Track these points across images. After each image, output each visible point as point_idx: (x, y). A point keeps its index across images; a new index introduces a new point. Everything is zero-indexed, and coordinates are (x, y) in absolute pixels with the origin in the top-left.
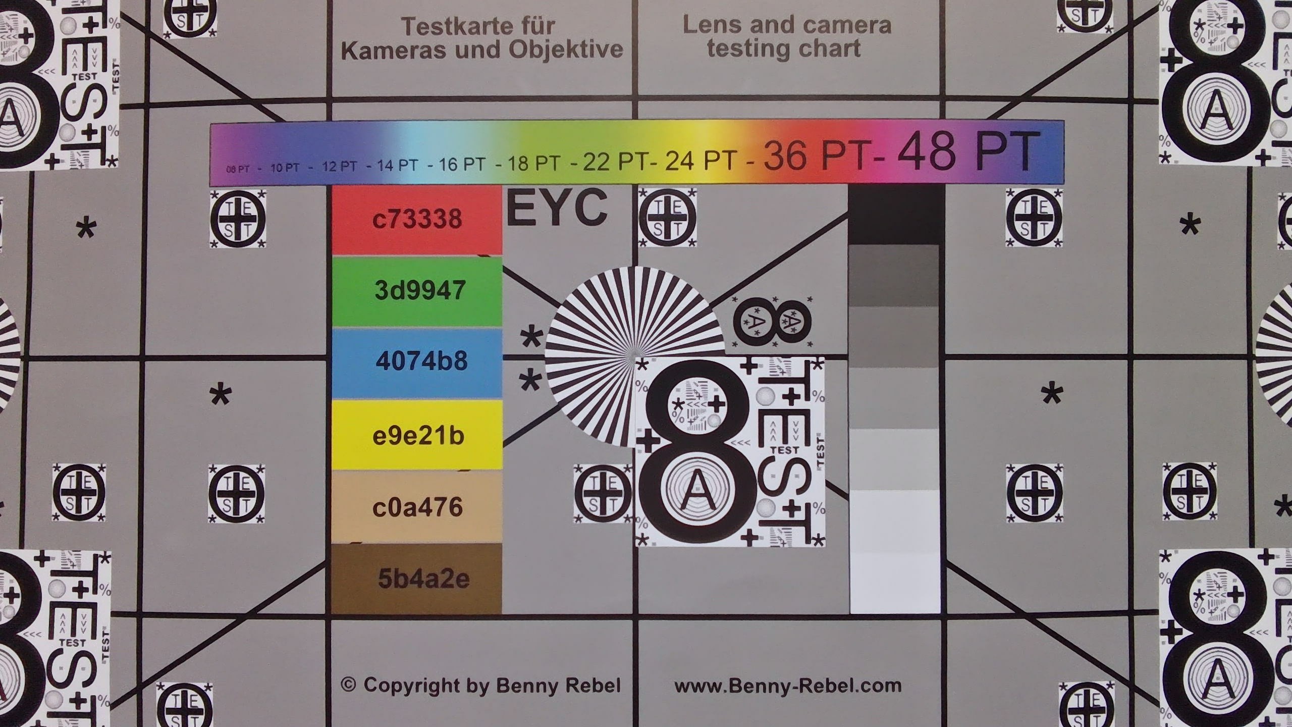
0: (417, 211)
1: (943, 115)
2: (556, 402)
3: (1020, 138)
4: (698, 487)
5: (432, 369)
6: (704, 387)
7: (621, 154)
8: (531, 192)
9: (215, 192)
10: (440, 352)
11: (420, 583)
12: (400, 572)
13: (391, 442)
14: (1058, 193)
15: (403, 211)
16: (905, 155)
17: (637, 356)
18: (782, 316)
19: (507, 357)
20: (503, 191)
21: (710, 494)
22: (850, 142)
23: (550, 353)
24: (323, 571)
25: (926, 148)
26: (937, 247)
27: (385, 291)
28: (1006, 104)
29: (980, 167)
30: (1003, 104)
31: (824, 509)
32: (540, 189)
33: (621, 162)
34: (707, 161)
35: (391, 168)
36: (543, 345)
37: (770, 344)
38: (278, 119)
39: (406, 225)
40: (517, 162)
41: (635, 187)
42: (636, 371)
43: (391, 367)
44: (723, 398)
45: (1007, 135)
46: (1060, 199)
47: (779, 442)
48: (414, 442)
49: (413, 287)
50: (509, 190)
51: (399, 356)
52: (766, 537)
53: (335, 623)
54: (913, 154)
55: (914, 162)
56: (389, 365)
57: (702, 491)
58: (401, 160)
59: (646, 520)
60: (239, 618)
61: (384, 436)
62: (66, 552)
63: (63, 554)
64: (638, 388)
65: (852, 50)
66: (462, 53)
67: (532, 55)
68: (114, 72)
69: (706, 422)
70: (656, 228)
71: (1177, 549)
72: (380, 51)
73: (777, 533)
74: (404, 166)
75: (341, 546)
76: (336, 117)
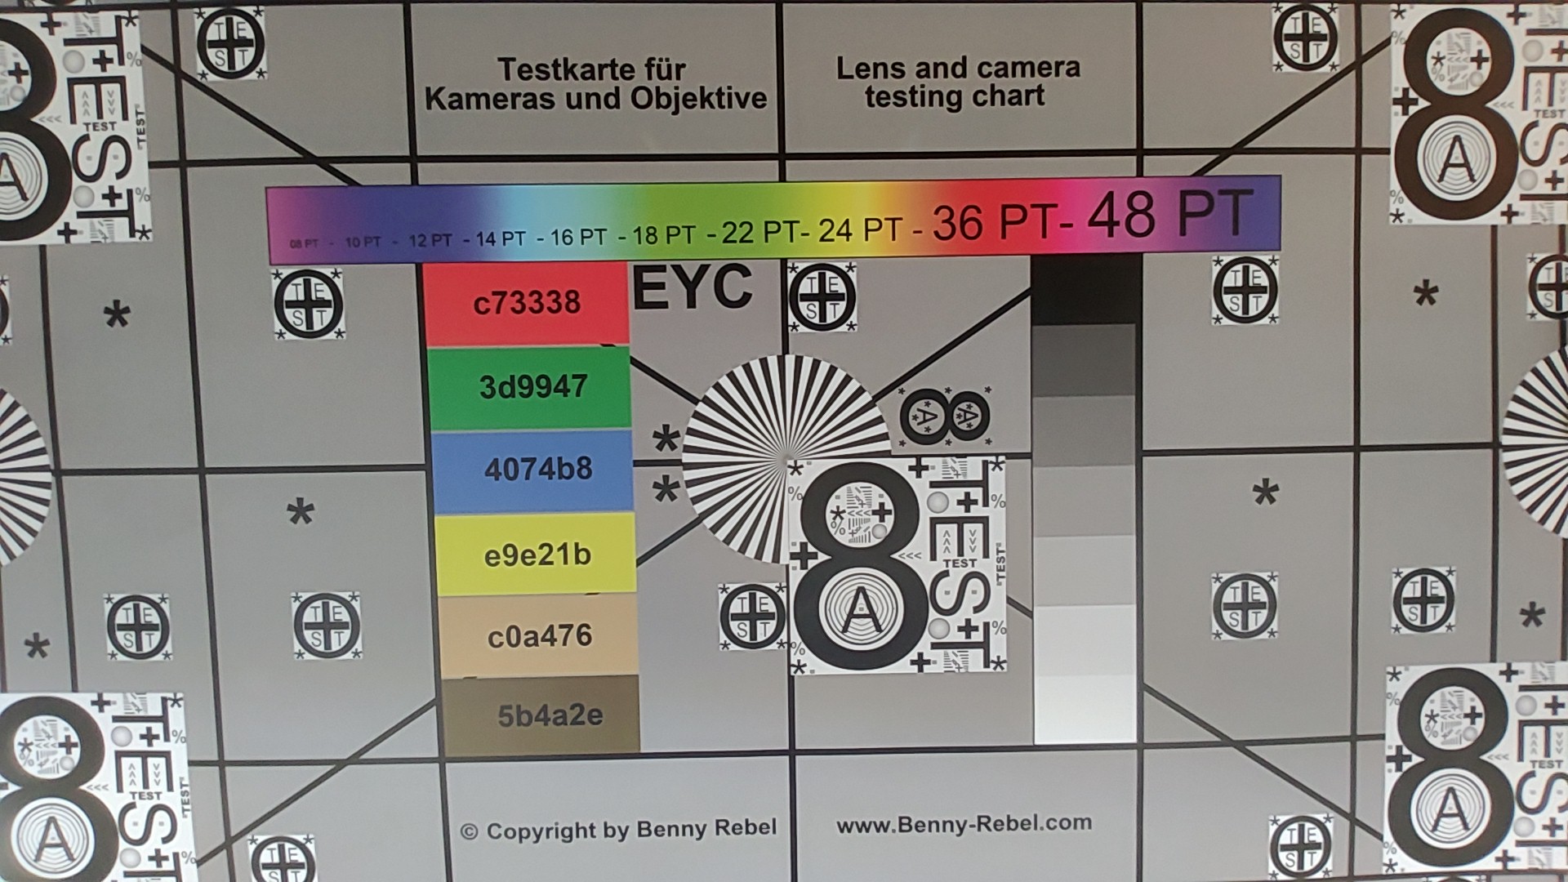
0: (527, 295)
1: (1140, 173)
2: (695, 512)
3: (1230, 197)
4: (861, 607)
5: (550, 478)
6: (868, 493)
7: (767, 223)
9: (277, 271)
10: (560, 459)
11: (546, 721)
12: (523, 709)
13: (506, 562)
14: (1273, 261)
15: (509, 294)
16: (1097, 219)
17: (791, 459)
18: (957, 409)
19: (637, 463)
20: (628, 269)
21: (875, 614)
22: (1033, 206)
23: (688, 458)
24: (433, 710)
25: (1121, 212)
26: (1133, 326)
27: (492, 389)
29: (1183, 233)
30: (1211, 158)
31: (1005, 628)
32: (673, 266)
33: (767, 233)
34: (867, 230)
35: (493, 242)
36: (680, 448)
37: (943, 441)
38: (351, 183)
39: (513, 310)
40: (644, 234)
41: (784, 261)
42: (789, 477)
43: (503, 477)
44: (889, 506)
45: (1215, 195)
46: (1275, 268)
47: (954, 555)
48: (533, 563)
49: (525, 383)
50: (635, 267)
51: (511, 464)
52: (939, 661)
53: (450, 767)
54: (1106, 219)
55: (1106, 228)
56: (500, 474)
57: (866, 611)
58: (504, 233)
59: (803, 646)
60: (339, 764)
61: (498, 557)
62: (129, 695)
63: (125, 697)
64: (792, 495)
65: (1034, 97)
66: (574, 102)
67: (659, 106)
68: (137, 120)
69: (869, 533)
70: (809, 309)
71: (1407, 665)
72: (473, 99)
73: (952, 657)
74: (509, 239)
75: (453, 681)
76: (423, 180)
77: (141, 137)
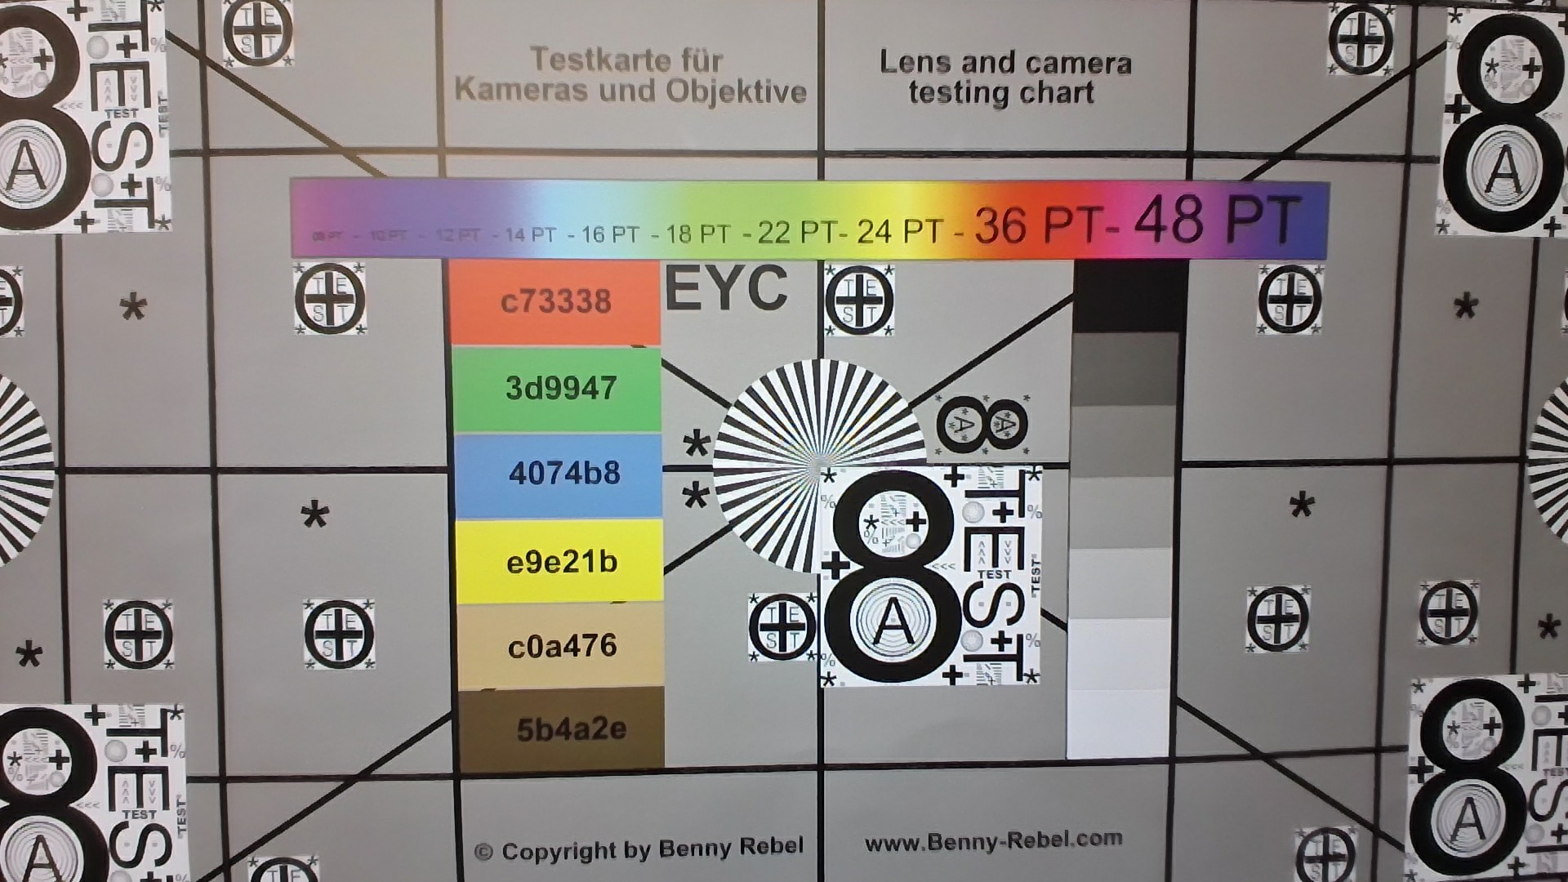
0: (555, 293)
1: (1189, 176)
2: (725, 519)
3: (1279, 204)
4: (893, 618)
5: (577, 482)
6: (903, 502)
7: (803, 223)
8: (695, 268)
9: (299, 264)
10: (587, 463)
11: (567, 735)
12: (543, 721)
13: (529, 569)
14: (1319, 270)
15: (538, 291)
16: (1145, 223)
17: (823, 464)
18: (994, 418)
19: (666, 469)
20: (661, 267)
21: (907, 626)
23: (718, 464)
24: (449, 724)
25: (1169, 216)
26: (1176, 335)
27: (518, 389)
28: (1264, 161)
29: (1231, 239)
30: (1257, 164)
31: (1038, 640)
32: (706, 266)
33: (804, 233)
34: (907, 232)
35: (522, 238)
36: (711, 453)
37: (980, 450)
38: (375, 173)
39: (542, 308)
40: (677, 232)
41: (821, 263)
42: (822, 484)
43: (527, 482)
44: (923, 515)
45: (1264, 201)
46: (1320, 278)
47: (988, 566)
48: (558, 569)
49: (553, 384)
51: (536, 470)
52: (972, 674)
53: (464, 783)
54: (1152, 223)
55: (1152, 234)
56: (525, 478)
57: (898, 623)
58: (534, 229)
59: (833, 657)
60: (348, 781)
61: (521, 563)
62: (125, 707)
63: (121, 710)
64: (824, 504)
65: (1083, 95)
66: (608, 93)
67: (695, 98)
68: (160, 108)
69: (903, 543)
70: (846, 313)
71: (1432, 679)
72: (504, 91)
73: (985, 670)
74: (537, 236)
75: (470, 694)
76: (450, 173)
77: (164, 125)
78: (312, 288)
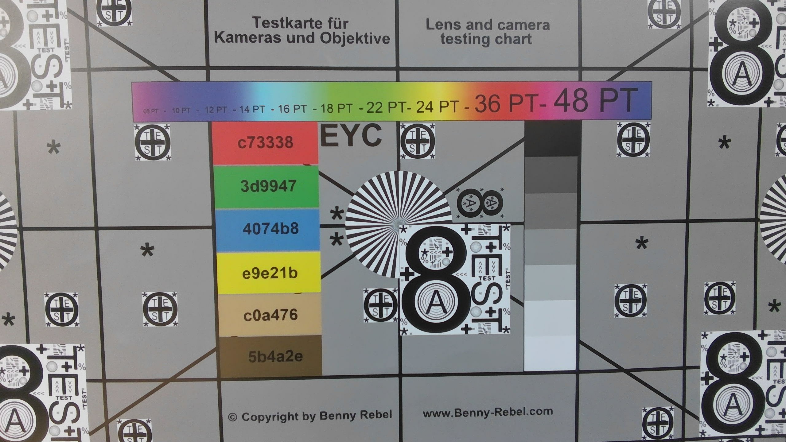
0: (265, 138)
1: (580, 79)
2: (351, 251)
3: (626, 92)
4: (436, 300)
5: (277, 233)
6: (440, 242)
7: (389, 103)
8: (335, 126)
9: (137, 125)
10: (282, 224)
11: (273, 359)
12: (261, 353)
13: (254, 277)
14: (648, 125)
15: (256, 137)
16: (559, 102)
17: (401, 224)
18: (486, 199)
19: (322, 226)
20: (318, 126)
21: (443, 305)
22: (526, 95)
23: (348, 223)
24: (215, 353)
25: (571, 99)
26: (576, 158)
27: (247, 187)
28: (618, 72)
29: (602, 110)
30: (616, 72)
31: (510, 312)
32: (341, 124)
33: (390, 107)
34: (441, 107)
35: (248, 111)
36: (344, 218)
37: (479, 216)
38: (175, 80)
39: (258, 146)
40: (326, 108)
41: (398, 123)
42: (400, 234)
43: (252, 233)
44: (451, 249)
45: (618, 91)
46: (649, 129)
47: (483, 274)
48: (267, 277)
49: (264, 184)
50: (322, 125)
51: (257, 227)
52: (475, 329)
53: (223, 383)
54: (563, 102)
55: (563, 107)
56: (251, 231)
57: (439, 303)
58: (254, 106)
59: (406, 320)
60: (165, 382)
61: (249, 274)
62: (56, 345)
63: (54, 346)
64: (401, 243)
65: (526, 40)
66: (291, 39)
67: (334, 41)
68: (65, 47)
69: (441, 263)
70: (411, 148)
71: (711, 330)
72: (239, 38)
73: (483, 326)
74: (256, 109)
75: (225, 338)
76: (212, 79)
77: (68, 56)
78: (144, 137)
